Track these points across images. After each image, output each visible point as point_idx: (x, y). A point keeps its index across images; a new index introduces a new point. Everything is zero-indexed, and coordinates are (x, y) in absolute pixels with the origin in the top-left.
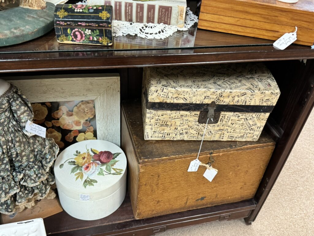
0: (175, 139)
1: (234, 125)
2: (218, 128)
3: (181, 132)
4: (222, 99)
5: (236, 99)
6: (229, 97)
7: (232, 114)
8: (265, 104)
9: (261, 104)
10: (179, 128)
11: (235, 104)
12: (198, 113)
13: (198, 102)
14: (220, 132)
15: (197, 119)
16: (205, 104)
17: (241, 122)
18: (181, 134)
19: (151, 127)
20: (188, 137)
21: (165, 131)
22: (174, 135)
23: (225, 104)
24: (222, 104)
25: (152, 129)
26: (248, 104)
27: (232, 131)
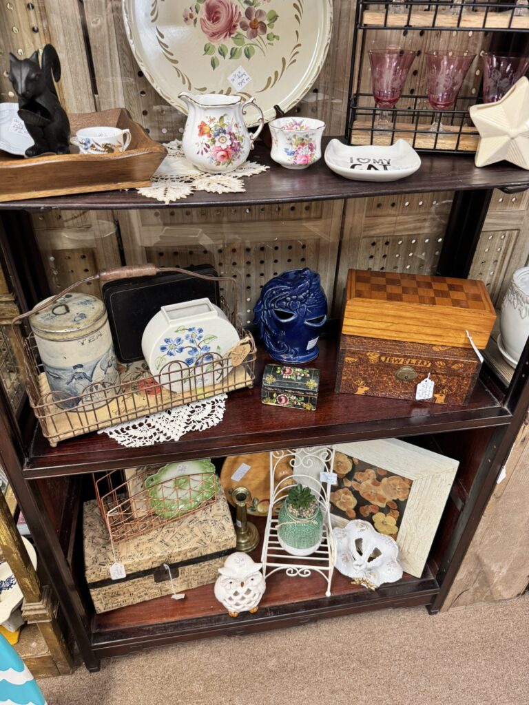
0: (134, 603)
1: (199, 573)
2: (182, 580)
3: (139, 595)
4: (172, 558)
5: (189, 554)
6: (179, 555)
7: (191, 566)
8: (224, 549)
9: (219, 550)
10: (135, 593)
11: (190, 558)
12: (153, 575)
13: (146, 569)
14: (186, 583)
15: (153, 580)
16: (155, 568)
17: (206, 568)
18: (139, 597)
19: (100, 601)
20: (149, 597)
21: (119, 600)
22: (132, 600)
23: (178, 561)
24: (175, 562)
25: (102, 603)
26: (203, 554)
27: (199, 578)
